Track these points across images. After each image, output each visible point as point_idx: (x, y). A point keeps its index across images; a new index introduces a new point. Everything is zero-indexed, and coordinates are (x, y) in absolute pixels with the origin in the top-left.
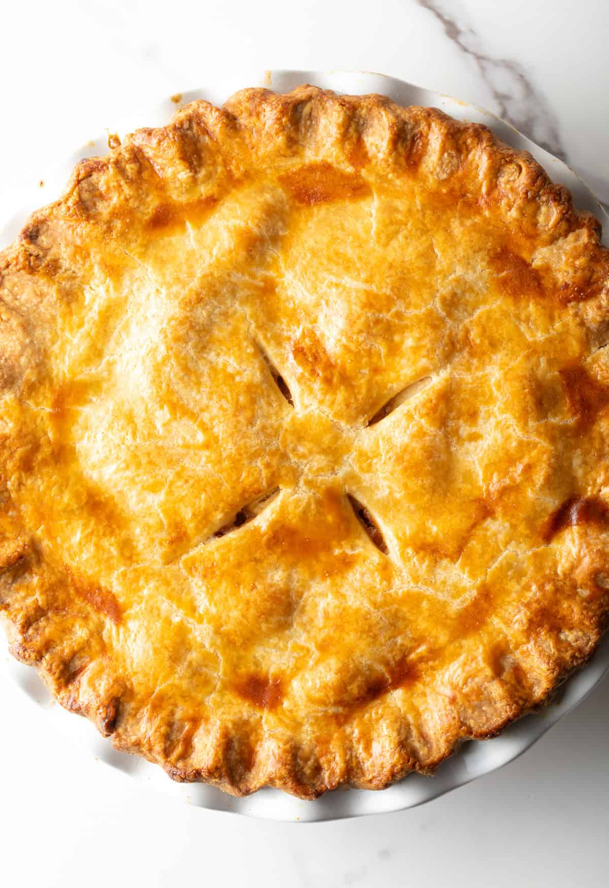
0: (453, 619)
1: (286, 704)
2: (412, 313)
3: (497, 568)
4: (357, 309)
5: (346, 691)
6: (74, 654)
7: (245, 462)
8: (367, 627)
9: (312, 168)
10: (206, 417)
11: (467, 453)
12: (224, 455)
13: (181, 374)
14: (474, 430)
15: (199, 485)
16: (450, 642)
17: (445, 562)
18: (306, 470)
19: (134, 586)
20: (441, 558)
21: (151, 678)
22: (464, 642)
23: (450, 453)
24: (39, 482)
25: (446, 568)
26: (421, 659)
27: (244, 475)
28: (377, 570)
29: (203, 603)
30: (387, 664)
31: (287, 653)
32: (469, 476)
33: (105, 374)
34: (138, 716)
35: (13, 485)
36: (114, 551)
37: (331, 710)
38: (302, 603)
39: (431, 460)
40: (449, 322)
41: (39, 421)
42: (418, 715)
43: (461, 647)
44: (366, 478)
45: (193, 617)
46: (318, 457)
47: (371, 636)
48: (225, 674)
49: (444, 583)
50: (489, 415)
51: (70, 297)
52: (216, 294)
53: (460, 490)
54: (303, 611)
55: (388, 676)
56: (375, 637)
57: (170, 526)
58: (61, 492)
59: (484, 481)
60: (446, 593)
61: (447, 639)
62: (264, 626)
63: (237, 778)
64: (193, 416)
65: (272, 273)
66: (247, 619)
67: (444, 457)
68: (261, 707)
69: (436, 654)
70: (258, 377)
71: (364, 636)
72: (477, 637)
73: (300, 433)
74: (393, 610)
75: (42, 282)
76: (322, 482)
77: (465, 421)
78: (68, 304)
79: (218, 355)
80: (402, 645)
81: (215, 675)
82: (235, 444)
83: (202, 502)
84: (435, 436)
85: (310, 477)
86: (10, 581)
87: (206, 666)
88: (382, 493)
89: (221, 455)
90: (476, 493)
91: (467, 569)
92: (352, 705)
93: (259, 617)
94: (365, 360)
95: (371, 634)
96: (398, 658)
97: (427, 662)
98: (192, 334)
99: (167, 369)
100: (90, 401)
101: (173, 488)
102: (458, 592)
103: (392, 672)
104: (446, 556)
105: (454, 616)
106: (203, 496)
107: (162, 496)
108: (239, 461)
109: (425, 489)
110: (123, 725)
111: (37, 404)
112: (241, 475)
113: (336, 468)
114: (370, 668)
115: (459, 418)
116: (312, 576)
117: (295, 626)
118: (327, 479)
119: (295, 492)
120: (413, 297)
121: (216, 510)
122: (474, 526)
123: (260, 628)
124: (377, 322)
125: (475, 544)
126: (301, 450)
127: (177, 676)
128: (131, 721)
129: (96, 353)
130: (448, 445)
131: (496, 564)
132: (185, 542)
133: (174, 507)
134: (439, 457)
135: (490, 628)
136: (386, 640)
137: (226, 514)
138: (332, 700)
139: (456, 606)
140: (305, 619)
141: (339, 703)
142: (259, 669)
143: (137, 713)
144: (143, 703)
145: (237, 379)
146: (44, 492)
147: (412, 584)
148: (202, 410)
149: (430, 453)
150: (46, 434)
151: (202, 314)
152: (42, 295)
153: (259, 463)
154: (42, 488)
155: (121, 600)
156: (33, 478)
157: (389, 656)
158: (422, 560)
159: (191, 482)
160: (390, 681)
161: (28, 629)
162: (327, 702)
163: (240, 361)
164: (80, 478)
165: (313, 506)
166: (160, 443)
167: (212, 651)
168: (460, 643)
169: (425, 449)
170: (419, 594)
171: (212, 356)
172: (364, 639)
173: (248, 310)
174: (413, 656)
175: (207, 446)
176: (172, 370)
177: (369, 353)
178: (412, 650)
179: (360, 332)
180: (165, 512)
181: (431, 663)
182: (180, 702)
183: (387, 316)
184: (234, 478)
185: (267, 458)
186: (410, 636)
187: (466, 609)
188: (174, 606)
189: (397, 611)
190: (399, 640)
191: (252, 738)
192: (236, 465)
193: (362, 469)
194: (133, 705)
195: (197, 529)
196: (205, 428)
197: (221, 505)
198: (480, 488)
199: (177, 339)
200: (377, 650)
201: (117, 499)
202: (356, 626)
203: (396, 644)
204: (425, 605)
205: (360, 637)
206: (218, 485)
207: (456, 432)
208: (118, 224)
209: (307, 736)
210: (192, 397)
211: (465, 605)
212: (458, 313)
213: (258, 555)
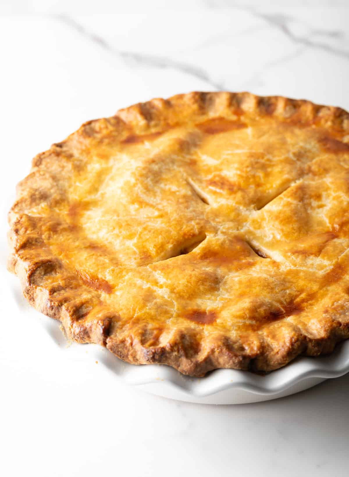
0: (321, 278)
1: (218, 321)
2: (276, 159)
3: (344, 255)
4: (244, 158)
5: (257, 312)
6: (82, 304)
7: (185, 221)
8: (266, 284)
9: (213, 120)
10: (160, 207)
11: (318, 213)
12: (172, 219)
13: (145, 191)
14: (320, 203)
15: (158, 232)
16: (320, 289)
17: (312, 257)
18: (221, 228)
19: (119, 275)
20: (309, 256)
21: (131, 311)
22: (329, 288)
23: (308, 214)
24: (61, 237)
25: (312, 259)
26: (303, 301)
27: (184, 227)
28: (270, 264)
29: (162, 280)
30: (281, 303)
31: (217, 302)
32: (321, 223)
33: (100, 199)
34: (124, 329)
35: (45, 237)
36: (107, 261)
37: (248, 322)
38: (224, 280)
39: (296, 215)
40: (299, 163)
41: (61, 216)
42: (305, 325)
43: (327, 290)
44: (258, 233)
45: (157, 286)
46: (228, 223)
47: (269, 288)
48: (178, 309)
49: (312, 265)
50: (328, 196)
51: (79, 168)
52: (163, 161)
53: (316, 230)
54: (225, 283)
55: (282, 309)
56: (272, 289)
57: (140, 253)
58: (74, 242)
59: (330, 223)
60: (314, 269)
61: (318, 287)
62: (201, 288)
63: (189, 355)
64: (152, 206)
65: (194, 157)
66: (190, 283)
67: (304, 215)
68: (203, 324)
69: (312, 297)
70: (189, 193)
71: (265, 288)
72: (337, 284)
73: (216, 214)
74: (282, 278)
75: (63, 161)
76: (232, 233)
77: (315, 200)
78: (79, 171)
79: (166, 185)
80: (290, 294)
81: (172, 309)
82: (178, 214)
83: (160, 239)
84: (298, 205)
85: (224, 230)
86: (43, 273)
87: (166, 305)
88: (269, 238)
89: (170, 219)
90: (326, 230)
91: (326, 258)
92: (261, 321)
93: (198, 282)
94: (251, 180)
95: (269, 287)
96: (288, 300)
97: (307, 302)
98: (150, 174)
99: (136, 189)
100: (91, 210)
101: (142, 235)
102: (321, 267)
103: (285, 307)
104: (312, 254)
105: (321, 277)
106: (160, 237)
107: (135, 240)
108: (181, 221)
109: (294, 230)
110: (114, 334)
111: (60, 210)
112: (182, 228)
113: (240, 228)
114: (271, 304)
115: (310, 198)
116: (230, 270)
117: (221, 290)
118: (235, 232)
119: (215, 236)
120: (276, 153)
121: (168, 243)
122: (327, 241)
123: (199, 289)
124: (257, 163)
125: (329, 248)
126: (217, 220)
127: (148, 308)
128: (119, 331)
129: (94, 189)
130: (306, 210)
131: (344, 254)
132: (150, 259)
133: (143, 244)
134: (301, 214)
135: (344, 280)
136: (279, 291)
137: (174, 245)
138: (248, 315)
139: (321, 273)
140: (227, 287)
141: (252, 318)
142: (200, 308)
143: (123, 327)
144: (126, 322)
145: (178, 193)
146: (64, 241)
147: (292, 267)
148: (157, 204)
149: (295, 212)
150: (65, 221)
151: (155, 167)
152: (63, 167)
153: (193, 223)
154: (62, 240)
155: (111, 283)
156: (58, 235)
157: (282, 299)
158: (297, 257)
159: (152, 231)
160: (284, 312)
161: (53, 293)
162: (245, 317)
163: (179, 186)
164: (85, 238)
165: (227, 242)
166: (133, 217)
167: (169, 300)
168: (327, 288)
169: (292, 211)
170: (297, 270)
171: (162, 185)
172: (266, 290)
173: (182, 169)
174: (298, 300)
175: (161, 216)
176: (139, 189)
177: (254, 176)
178: (297, 296)
179: (247, 167)
180: (138, 247)
181: (310, 302)
182: (150, 321)
183: (262, 161)
184: (179, 228)
185: (197, 221)
186: (295, 289)
187: (328, 274)
188: (145, 282)
189: (284, 279)
190: (288, 291)
191: (198, 337)
192: (179, 223)
193: (255, 228)
194: (120, 323)
195: (157, 253)
196: (159, 210)
197: (171, 241)
198: (328, 227)
199: (142, 175)
200: (274, 295)
201: (108, 245)
202: (259, 284)
203: (286, 293)
204: (302, 274)
205: (263, 289)
206: (168, 232)
207: (310, 204)
208: (106, 141)
209: (233, 335)
210: (151, 200)
211: (327, 272)
212: (304, 160)
213: (195, 262)
